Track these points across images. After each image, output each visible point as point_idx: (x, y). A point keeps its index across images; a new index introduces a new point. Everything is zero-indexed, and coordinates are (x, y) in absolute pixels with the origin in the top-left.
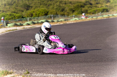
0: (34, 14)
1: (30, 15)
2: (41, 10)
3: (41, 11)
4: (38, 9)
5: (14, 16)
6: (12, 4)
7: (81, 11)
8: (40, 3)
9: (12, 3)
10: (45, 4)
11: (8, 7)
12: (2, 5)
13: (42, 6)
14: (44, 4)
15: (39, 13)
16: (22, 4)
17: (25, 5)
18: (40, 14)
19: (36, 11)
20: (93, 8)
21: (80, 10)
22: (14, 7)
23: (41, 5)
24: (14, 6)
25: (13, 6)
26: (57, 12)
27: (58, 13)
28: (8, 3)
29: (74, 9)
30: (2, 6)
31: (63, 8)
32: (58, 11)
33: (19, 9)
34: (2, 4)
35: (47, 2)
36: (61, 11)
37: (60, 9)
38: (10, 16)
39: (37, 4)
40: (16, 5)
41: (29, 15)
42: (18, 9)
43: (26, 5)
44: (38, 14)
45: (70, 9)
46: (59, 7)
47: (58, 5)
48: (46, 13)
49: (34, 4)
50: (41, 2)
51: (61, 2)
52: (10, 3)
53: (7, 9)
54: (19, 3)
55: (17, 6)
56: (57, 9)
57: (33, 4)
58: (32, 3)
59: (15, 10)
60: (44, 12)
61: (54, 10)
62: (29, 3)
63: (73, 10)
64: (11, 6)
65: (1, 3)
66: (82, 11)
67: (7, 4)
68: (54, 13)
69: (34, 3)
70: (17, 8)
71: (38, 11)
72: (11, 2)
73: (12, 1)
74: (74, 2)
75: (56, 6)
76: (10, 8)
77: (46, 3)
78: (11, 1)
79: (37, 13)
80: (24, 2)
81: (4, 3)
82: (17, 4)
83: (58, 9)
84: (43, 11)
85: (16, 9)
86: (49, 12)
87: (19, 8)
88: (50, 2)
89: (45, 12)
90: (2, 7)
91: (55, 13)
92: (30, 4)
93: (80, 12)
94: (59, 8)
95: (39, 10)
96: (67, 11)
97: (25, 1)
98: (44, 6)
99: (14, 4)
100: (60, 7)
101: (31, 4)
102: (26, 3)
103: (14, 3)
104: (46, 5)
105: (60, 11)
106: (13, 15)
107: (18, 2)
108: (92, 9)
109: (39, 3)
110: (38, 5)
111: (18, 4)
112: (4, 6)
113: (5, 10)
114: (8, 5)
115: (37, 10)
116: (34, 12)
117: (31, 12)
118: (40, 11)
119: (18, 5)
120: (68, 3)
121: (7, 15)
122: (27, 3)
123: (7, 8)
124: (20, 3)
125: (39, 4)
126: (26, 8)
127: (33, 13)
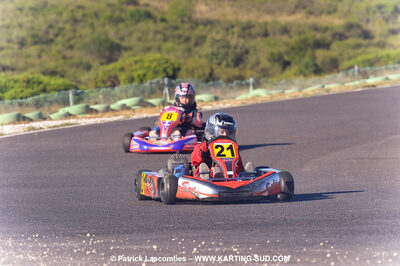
0: (122, 77)
1: (109, 83)
2: (152, 61)
3: (149, 67)
4: (138, 58)
5: (42, 86)
6: (52, 41)
7: (311, 63)
8: (164, 35)
9: (51, 36)
10: (183, 38)
11: (33, 50)
12: (11, 45)
13: (169, 44)
14: (180, 37)
15: (141, 72)
16: (87, 40)
17: (100, 44)
18: (145, 75)
19: (131, 65)
20: (364, 52)
21: (307, 59)
22: (59, 52)
23: (165, 40)
24: (60, 47)
25: (54, 48)
26: (214, 66)
27: (218, 71)
28: (34, 36)
29: (288, 53)
30: (10, 48)
31: (238, 51)
32: (220, 64)
33: (76, 61)
34: (9, 41)
35: (193, 28)
36: (232, 64)
37: (227, 54)
38: (27, 87)
39: (151, 36)
40: (67, 45)
41: (104, 82)
42: (72, 58)
43: (107, 41)
44: (139, 76)
45: (272, 54)
46: (224, 47)
47: (218, 41)
48: (171, 73)
49: (140, 39)
50: (166, 29)
51: (247, 28)
52: (41, 34)
53: (29, 60)
54: (77, 34)
55: (71, 47)
56: (213, 54)
57: (135, 36)
58: (131, 34)
59: (61, 62)
60: (161, 69)
61: (204, 61)
62: (117, 32)
63: (286, 58)
64: (44, 47)
65: (6, 36)
66: (315, 65)
67: (29, 40)
68: (201, 72)
69: (140, 35)
70: (68, 53)
71: (140, 64)
72: (47, 32)
73: (51, 26)
74: (299, 26)
75: (212, 46)
76: (39, 56)
77: (187, 34)
78: (44, 27)
79: (135, 74)
80: (99, 30)
81: (18, 37)
82: (70, 39)
83: (220, 56)
84: (159, 64)
85: (64, 58)
86: (183, 68)
87: (77, 55)
88: (201, 27)
89: (165, 70)
90: (9, 51)
91: (207, 72)
92: (122, 39)
93: (307, 66)
94: (222, 51)
95: (141, 61)
96: (262, 65)
97: (104, 25)
98: (179, 44)
99: (59, 39)
100: (226, 49)
101: (126, 39)
102: (106, 33)
103: (57, 35)
104: (187, 40)
105: (228, 66)
106: (40, 83)
107: (74, 31)
108: (360, 54)
109: (157, 32)
110: (154, 40)
111: (74, 37)
112: (16, 46)
113: (21, 64)
114: (35, 43)
115: (136, 62)
116: (122, 69)
117: (109, 71)
118: (146, 65)
119: (72, 42)
120: (274, 34)
121: (16, 81)
122: (111, 33)
123: (29, 56)
124: (81, 36)
125: (159, 36)
126: (107, 53)
127: (118, 74)
